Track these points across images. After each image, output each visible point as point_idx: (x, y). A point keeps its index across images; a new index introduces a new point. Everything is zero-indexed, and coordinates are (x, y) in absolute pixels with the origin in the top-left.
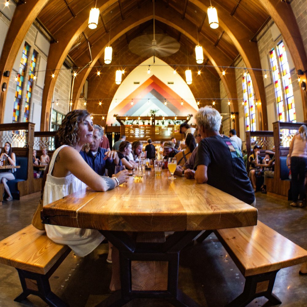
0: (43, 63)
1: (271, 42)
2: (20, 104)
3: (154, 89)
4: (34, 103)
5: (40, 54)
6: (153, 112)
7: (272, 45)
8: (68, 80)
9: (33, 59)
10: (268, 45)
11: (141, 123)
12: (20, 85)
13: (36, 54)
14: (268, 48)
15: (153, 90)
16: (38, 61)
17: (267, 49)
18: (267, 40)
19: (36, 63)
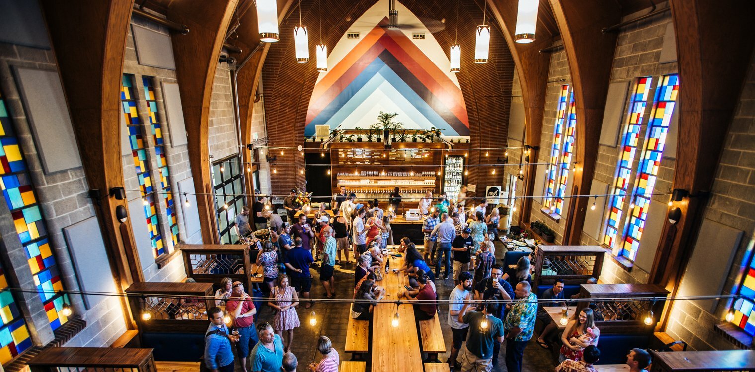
0: (171, 93)
1: (653, 59)
2: (154, 201)
3: (386, 49)
4: (178, 183)
5: (159, 77)
6: (387, 117)
7: (650, 66)
8: (224, 85)
9: (148, 95)
10: (641, 59)
11: (364, 138)
12: (143, 169)
13: (150, 82)
14: (638, 68)
15: (386, 51)
16: (161, 95)
17: (636, 69)
18: (644, 47)
19: (156, 101)
